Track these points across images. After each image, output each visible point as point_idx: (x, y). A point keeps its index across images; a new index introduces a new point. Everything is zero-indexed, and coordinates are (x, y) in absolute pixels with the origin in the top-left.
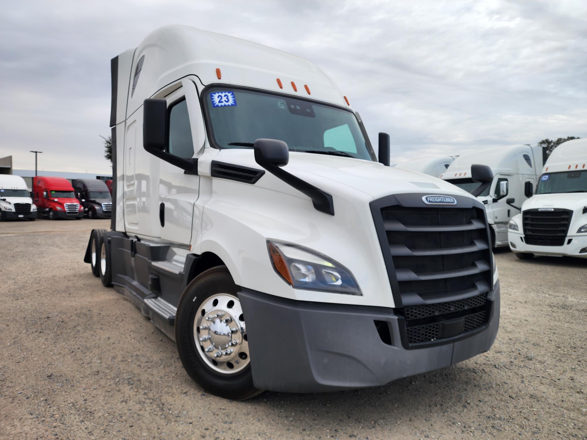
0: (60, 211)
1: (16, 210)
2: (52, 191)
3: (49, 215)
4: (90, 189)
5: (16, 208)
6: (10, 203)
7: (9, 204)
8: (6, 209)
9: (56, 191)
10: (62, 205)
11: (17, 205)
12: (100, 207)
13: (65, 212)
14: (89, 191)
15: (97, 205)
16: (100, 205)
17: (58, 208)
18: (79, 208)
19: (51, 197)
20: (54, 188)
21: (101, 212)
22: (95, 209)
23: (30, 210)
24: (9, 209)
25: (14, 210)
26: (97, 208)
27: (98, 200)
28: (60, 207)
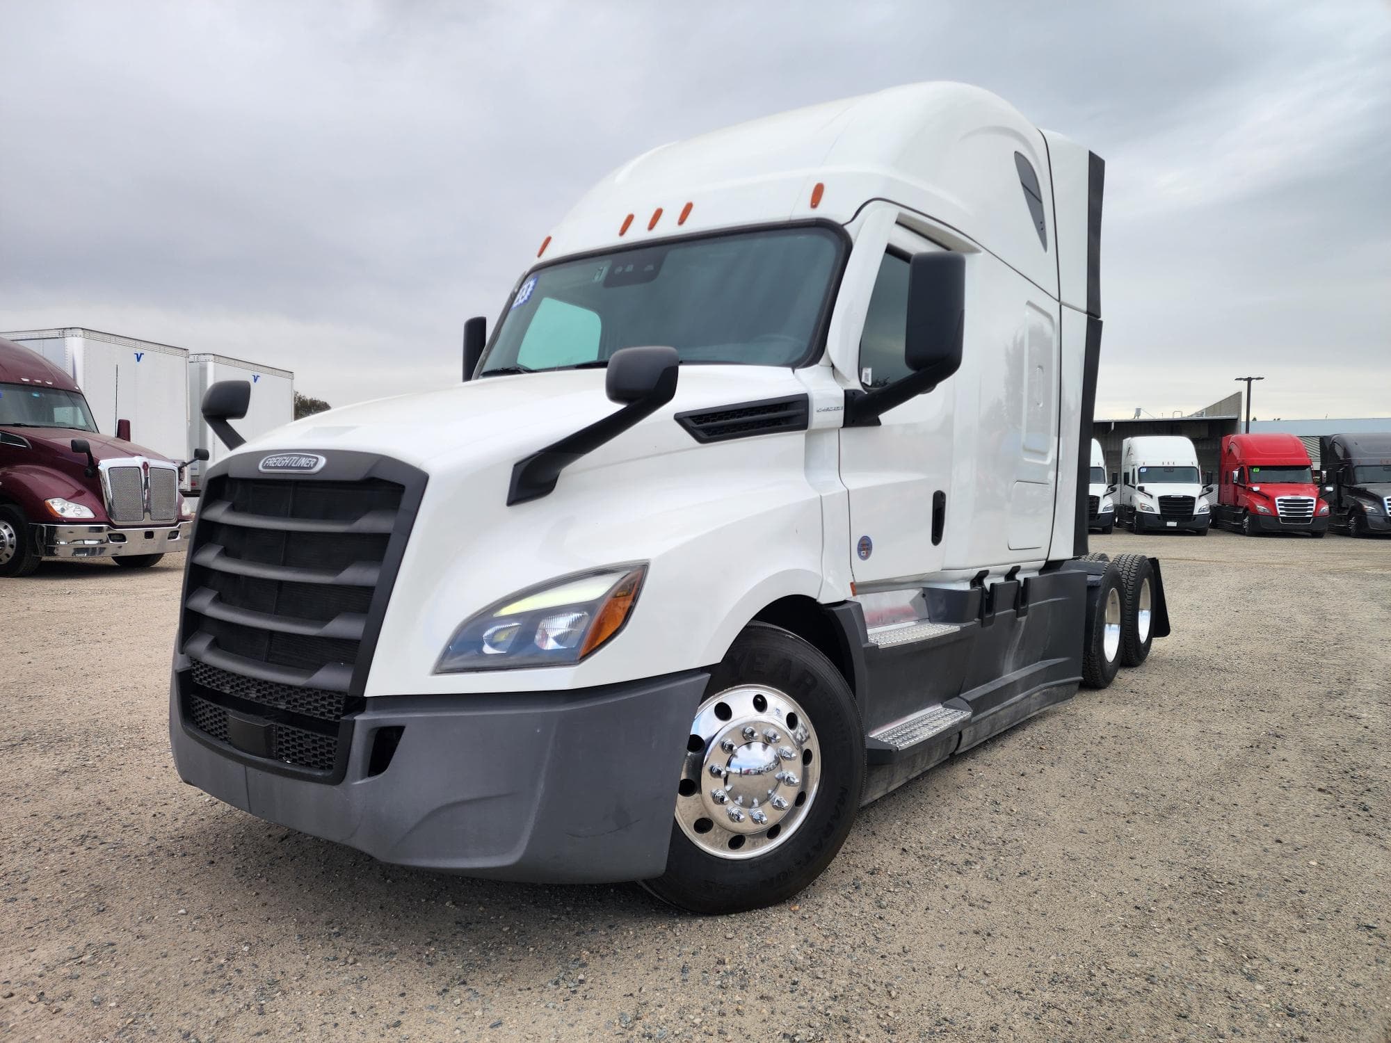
0: (1264, 515)
1: (1161, 511)
2: (1253, 467)
3: (1243, 523)
4: (1357, 459)
5: (1161, 507)
6: (1151, 496)
7: (1149, 497)
8: (1142, 507)
9: (1262, 468)
10: (1268, 499)
11: (1164, 500)
12: (1379, 507)
13: (1276, 517)
14: (1355, 464)
15: (1370, 502)
16: (1377, 500)
17: (1261, 508)
18: (1314, 507)
19: (1250, 482)
20: (1257, 460)
21: (1380, 520)
22: (1363, 512)
23: (1192, 512)
24: (1148, 509)
25: (1157, 511)
26: (1369, 507)
27: (1373, 489)
28: (1265, 505)
